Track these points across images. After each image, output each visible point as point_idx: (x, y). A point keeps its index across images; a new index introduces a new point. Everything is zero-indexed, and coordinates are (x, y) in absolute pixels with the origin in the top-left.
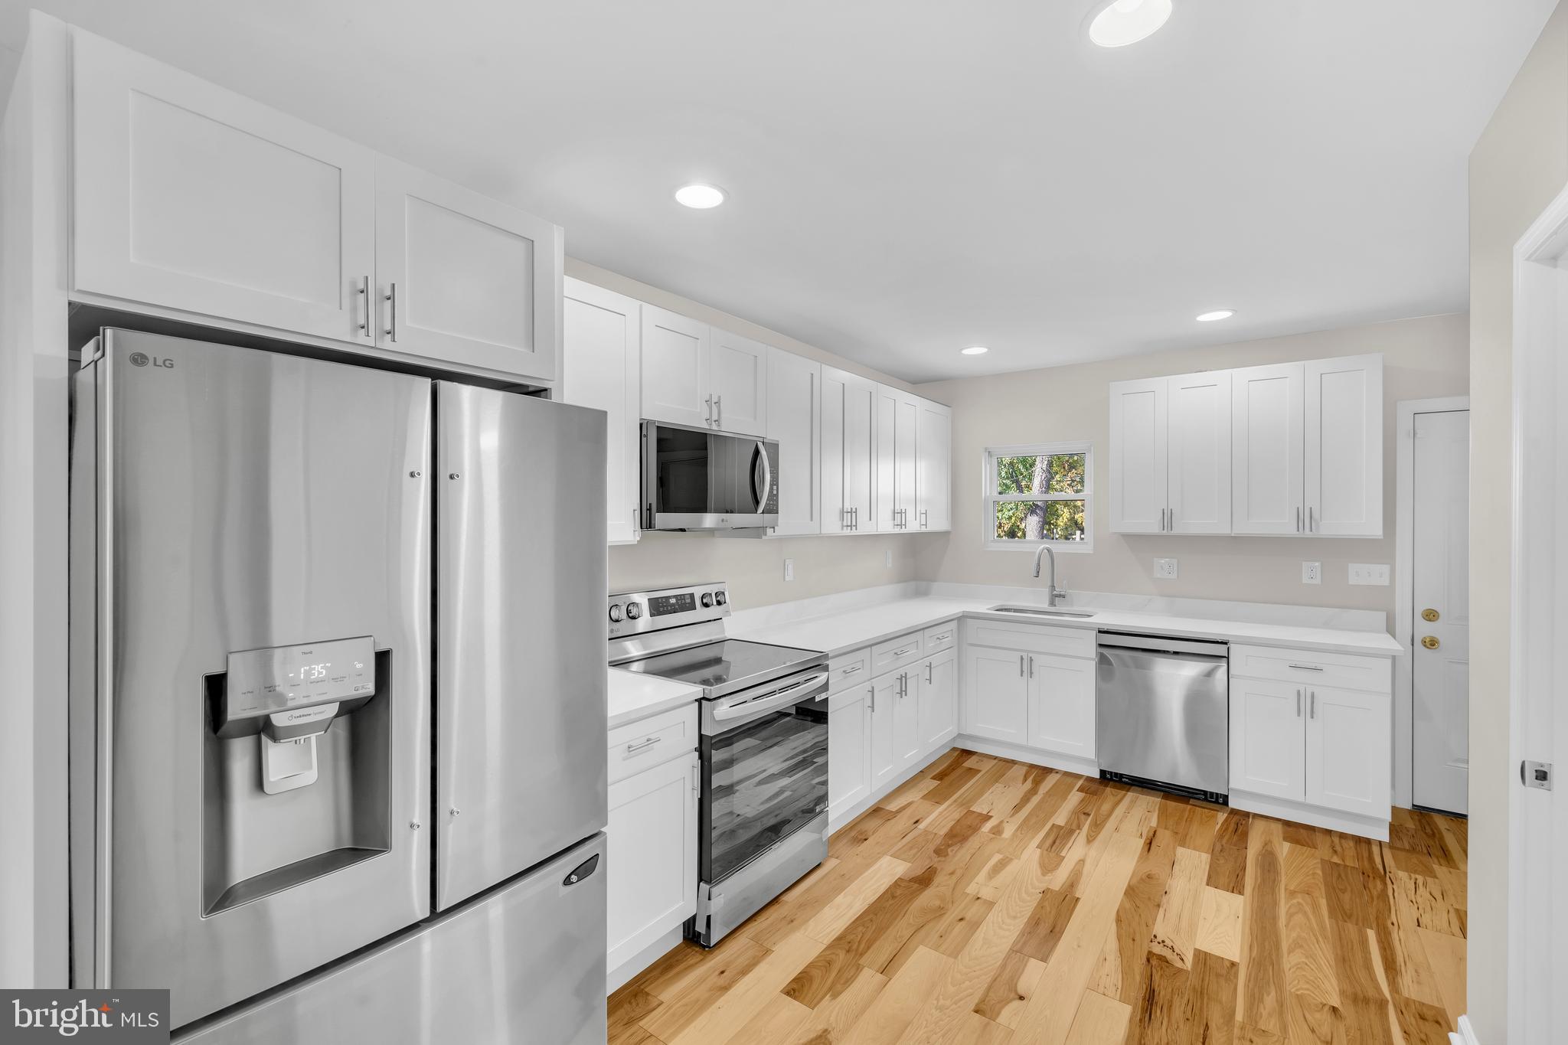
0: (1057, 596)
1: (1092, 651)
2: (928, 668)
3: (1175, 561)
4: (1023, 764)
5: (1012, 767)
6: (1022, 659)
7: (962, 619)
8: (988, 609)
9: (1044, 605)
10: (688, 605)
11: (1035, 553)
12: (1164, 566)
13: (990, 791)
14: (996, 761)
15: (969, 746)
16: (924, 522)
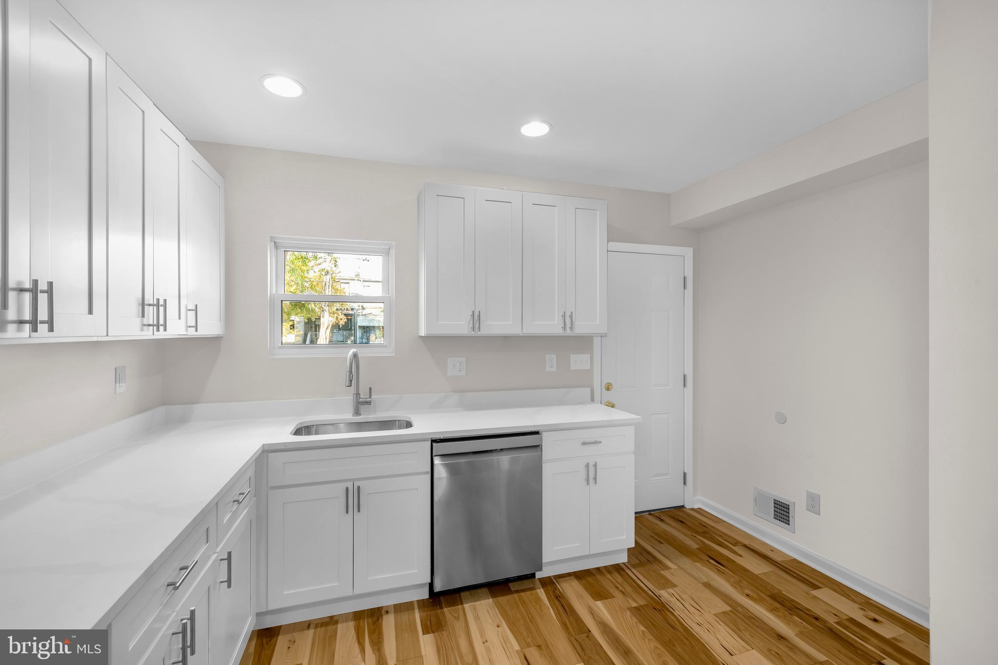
0: (361, 404)
3: (463, 359)
6: (347, 491)
9: (349, 416)
12: (456, 365)
16: (191, 323)
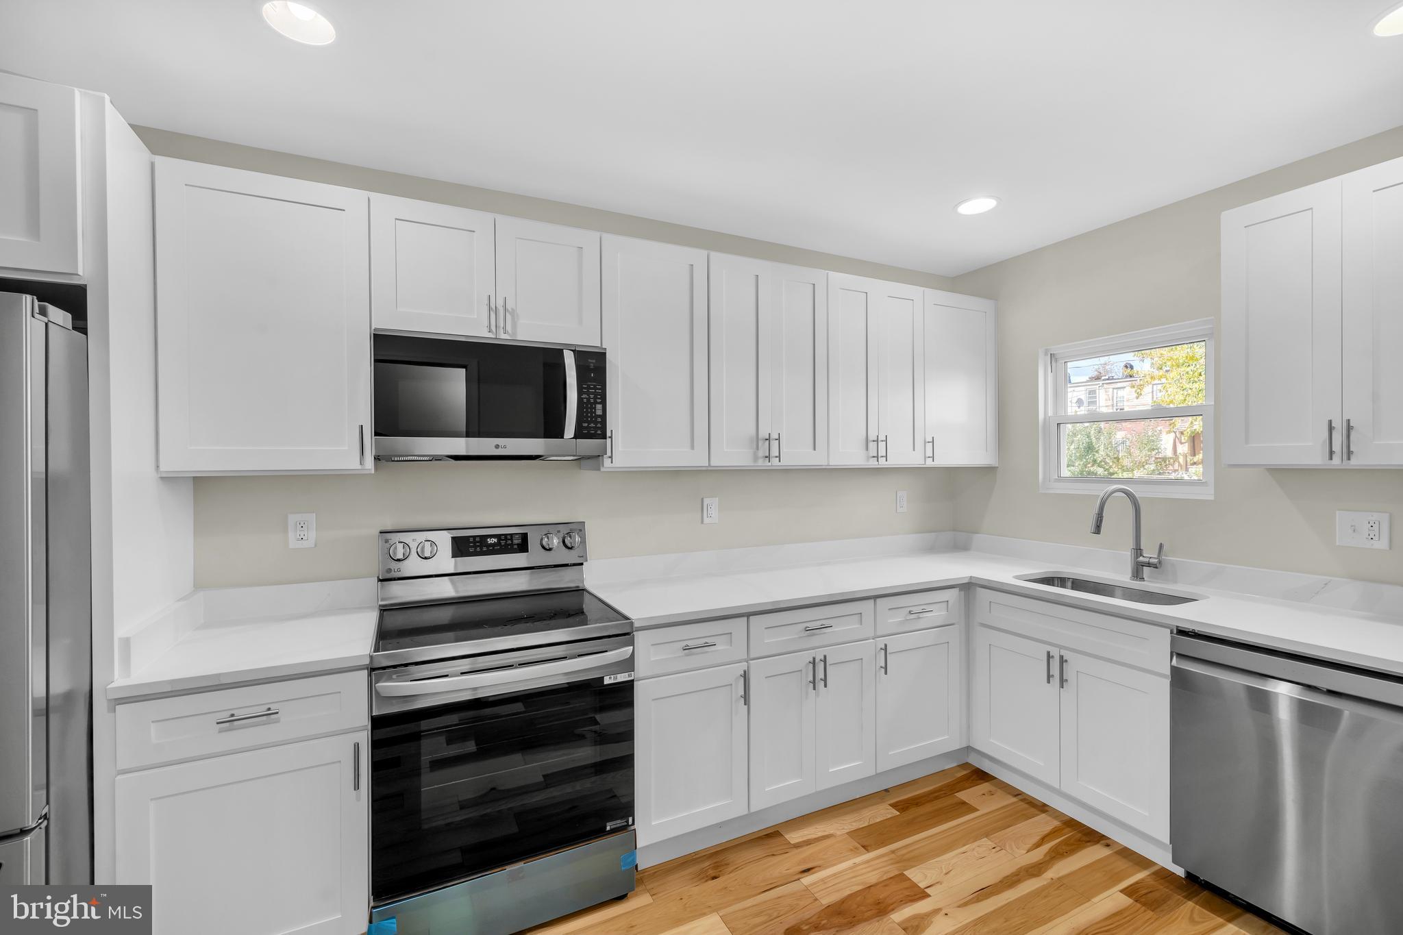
0: (1143, 565)
1: (1163, 662)
2: (883, 652)
4: (1056, 814)
5: (1037, 815)
6: (1049, 656)
7: (969, 587)
8: (1017, 577)
9: (1121, 575)
10: (516, 547)
11: (1099, 496)
12: (1358, 527)
13: (964, 849)
14: (1015, 799)
15: (987, 767)
16: (929, 453)
